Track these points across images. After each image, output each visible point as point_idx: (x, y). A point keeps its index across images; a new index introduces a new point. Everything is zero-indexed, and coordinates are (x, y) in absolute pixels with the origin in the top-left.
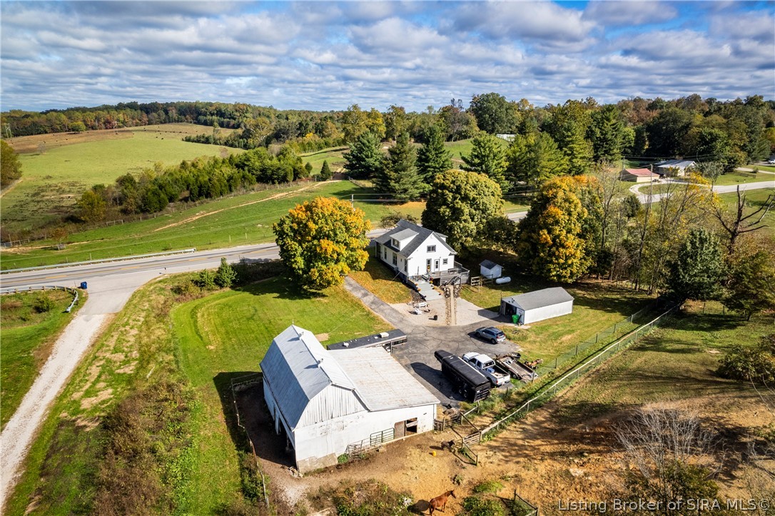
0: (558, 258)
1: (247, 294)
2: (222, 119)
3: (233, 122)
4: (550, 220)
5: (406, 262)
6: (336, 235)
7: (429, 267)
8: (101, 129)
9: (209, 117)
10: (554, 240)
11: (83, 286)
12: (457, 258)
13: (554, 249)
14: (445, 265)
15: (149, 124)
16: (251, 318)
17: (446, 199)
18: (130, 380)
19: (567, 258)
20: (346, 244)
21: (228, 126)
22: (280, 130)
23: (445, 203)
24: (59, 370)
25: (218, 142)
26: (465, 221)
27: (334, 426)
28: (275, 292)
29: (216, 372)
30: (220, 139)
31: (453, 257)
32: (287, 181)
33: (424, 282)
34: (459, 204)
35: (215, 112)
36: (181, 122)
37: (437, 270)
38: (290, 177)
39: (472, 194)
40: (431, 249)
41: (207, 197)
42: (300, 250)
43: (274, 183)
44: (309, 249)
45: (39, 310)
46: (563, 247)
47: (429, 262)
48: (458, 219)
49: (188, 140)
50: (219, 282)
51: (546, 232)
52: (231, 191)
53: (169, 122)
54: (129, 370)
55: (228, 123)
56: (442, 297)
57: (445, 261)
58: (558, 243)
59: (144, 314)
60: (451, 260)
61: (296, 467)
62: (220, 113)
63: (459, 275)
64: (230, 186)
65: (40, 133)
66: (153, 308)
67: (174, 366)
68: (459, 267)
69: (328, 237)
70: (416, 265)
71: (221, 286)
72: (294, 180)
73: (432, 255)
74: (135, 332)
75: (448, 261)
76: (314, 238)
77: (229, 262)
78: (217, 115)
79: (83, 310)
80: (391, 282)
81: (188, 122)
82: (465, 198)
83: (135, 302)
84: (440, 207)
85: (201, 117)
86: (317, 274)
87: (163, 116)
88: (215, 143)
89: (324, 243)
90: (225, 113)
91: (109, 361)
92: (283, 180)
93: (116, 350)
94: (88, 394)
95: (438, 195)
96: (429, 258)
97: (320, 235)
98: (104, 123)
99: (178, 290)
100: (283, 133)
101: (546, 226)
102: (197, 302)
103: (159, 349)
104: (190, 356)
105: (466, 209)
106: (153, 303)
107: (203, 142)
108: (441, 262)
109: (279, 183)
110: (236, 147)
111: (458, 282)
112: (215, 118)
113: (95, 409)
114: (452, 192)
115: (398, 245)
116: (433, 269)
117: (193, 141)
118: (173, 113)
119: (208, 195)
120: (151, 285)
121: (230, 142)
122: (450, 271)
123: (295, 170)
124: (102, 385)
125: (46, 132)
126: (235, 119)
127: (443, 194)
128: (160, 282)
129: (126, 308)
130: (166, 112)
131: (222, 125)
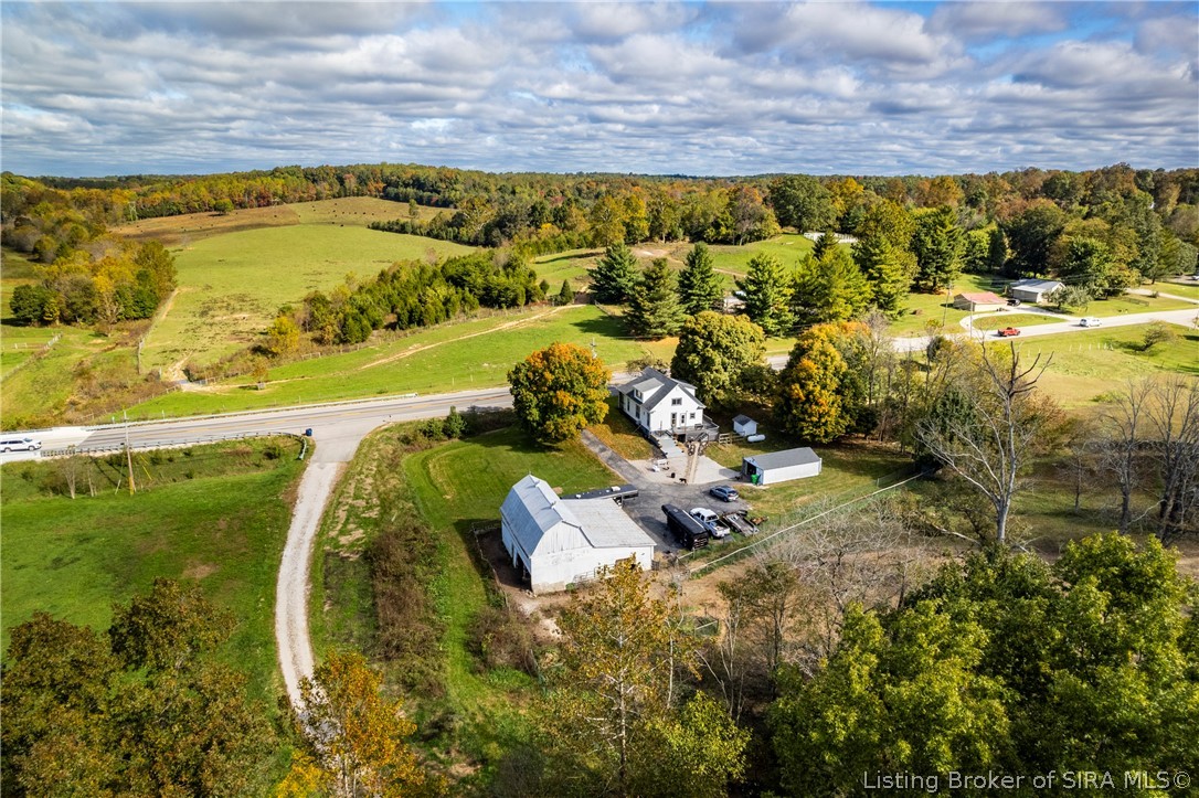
0: (811, 415)
1: (477, 446)
2: (421, 193)
3: (436, 197)
4: (803, 375)
5: (649, 415)
6: (573, 386)
7: (673, 422)
8: (251, 207)
9: (402, 189)
10: (807, 396)
11: (308, 433)
12: (706, 411)
13: (807, 406)
14: (692, 420)
15: (317, 199)
16: (484, 470)
17: (696, 347)
18: (376, 523)
19: (821, 416)
20: (584, 396)
21: (429, 203)
22: (505, 216)
23: (695, 350)
24: (309, 512)
25: (418, 231)
26: (717, 371)
27: (563, 558)
28: (506, 444)
29: (456, 519)
30: (420, 227)
31: (701, 411)
32: (518, 305)
33: (666, 437)
34: (711, 353)
35: (411, 182)
36: (362, 195)
37: (683, 425)
38: (522, 301)
39: (725, 342)
40: (676, 402)
41: (419, 325)
42: (535, 401)
43: (500, 307)
44: (544, 400)
45: (270, 456)
46: (817, 404)
47: (674, 416)
48: (708, 369)
49: (376, 227)
50: (448, 433)
51: (798, 386)
52: (448, 316)
53: (346, 196)
54: (374, 514)
55: (430, 199)
56: (686, 454)
57: (693, 416)
58: (810, 399)
59: (375, 464)
60: (699, 415)
61: (531, 590)
62: (418, 184)
63: (707, 431)
64: (447, 311)
65: (172, 215)
66: (383, 458)
67: (415, 513)
68: (709, 421)
69: (565, 388)
70: (659, 419)
71: (450, 437)
72: (527, 303)
73: (678, 409)
74: (370, 480)
75: (696, 416)
76: (550, 388)
77: (458, 410)
78: (414, 186)
79: (314, 458)
80: (632, 437)
81: (371, 195)
82: (717, 346)
83: (364, 451)
84: (690, 353)
85: (390, 189)
86: (552, 427)
87: (337, 187)
88: (414, 233)
89: (561, 394)
90: (424, 184)
91: (352, 506)
92: (513, 303)
93: (356, 497)
94: (342, 533)
95: (687, 341)
96: (674, 412)
97: (556, 386)
98: (256, 198)
99: (405, 440)
100: (509, 221)
101: (798, 380)
102: (426, 453)
103: (398, 497)
104: (429, 505)
105: (717, 358)
106: (382, 452)
107: (397, 231)
108: (688, 416)
109: (508, 307)
110: (442, 239)
111: (706, 439)
112: (410, 190)
113: (352, 545)
114: (703, 338)
115: (641, 397)
116: (678, 423)
117: (383, 229)
118: (351, 183)
119: (421, 323)
120: (377, 433)
121: (435, 232)
122: (697, 426)
123: (527, 291)
124: (351, 526)
125: (180, 213)
126: (439, 193)
127: (693, 340)
128: (386, 430)
129: (357, 456)
130: (341, 181)
131: (420, 201)
